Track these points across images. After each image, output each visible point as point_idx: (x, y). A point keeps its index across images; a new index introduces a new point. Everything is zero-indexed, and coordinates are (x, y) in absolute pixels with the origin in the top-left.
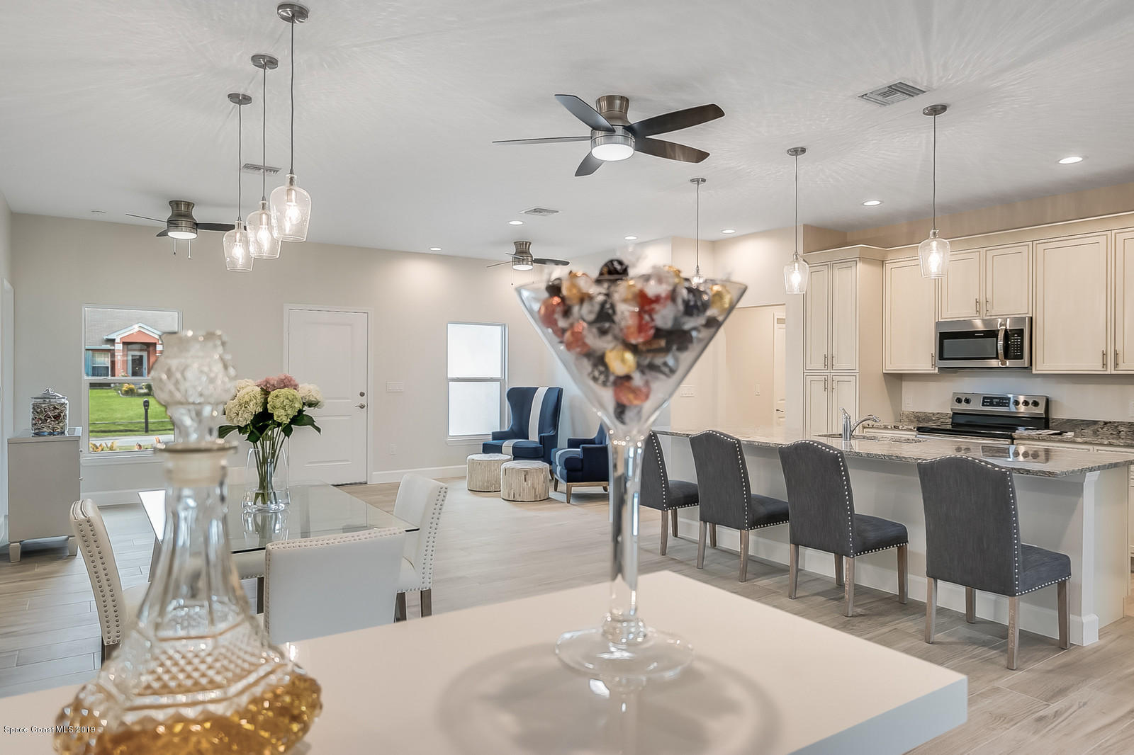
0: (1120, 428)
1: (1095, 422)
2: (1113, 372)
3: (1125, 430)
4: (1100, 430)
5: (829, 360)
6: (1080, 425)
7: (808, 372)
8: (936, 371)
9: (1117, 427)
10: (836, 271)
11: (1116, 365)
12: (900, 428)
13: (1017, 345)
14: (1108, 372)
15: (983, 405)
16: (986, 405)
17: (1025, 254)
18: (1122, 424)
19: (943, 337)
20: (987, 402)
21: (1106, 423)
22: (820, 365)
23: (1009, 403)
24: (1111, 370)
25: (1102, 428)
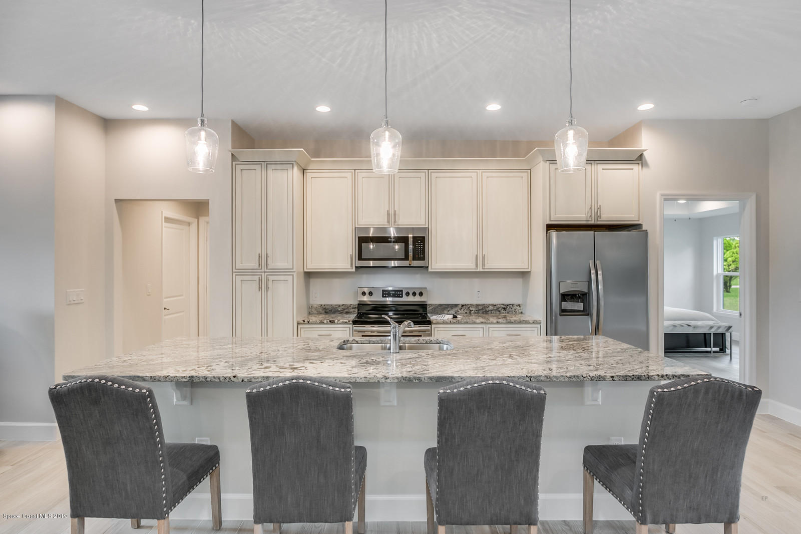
0: (471, 309)
1: (456, 305)
2: (482, 270)
3: (474, 309)
4: (459, 310)
5: (263, 260)
6: (447, 308)
7: (237, 272)
8: (354, 270)
9: (469, 308)
10: (270, 172)
11: (484, 265)
12: (336, 321)
13: (421, 249)
14: (478, 270)
15: (383, 297)
16: (385, 297)
17: (423, 179)
18: (472, 305)
19: (363, 241)
20: (386, 294)
21: (463, 306)
22: (254, 264)
23: (402, 294)
24: (480, 269)
25: (460, 309)
